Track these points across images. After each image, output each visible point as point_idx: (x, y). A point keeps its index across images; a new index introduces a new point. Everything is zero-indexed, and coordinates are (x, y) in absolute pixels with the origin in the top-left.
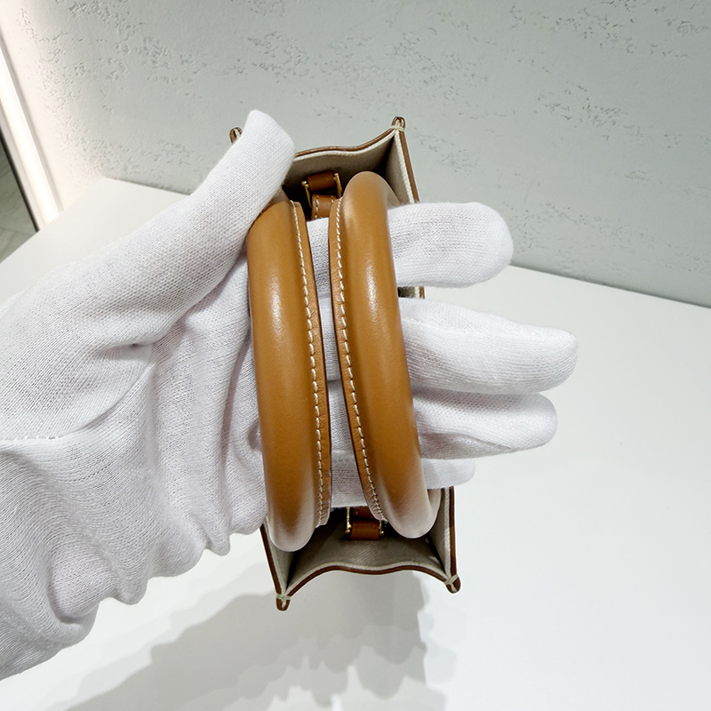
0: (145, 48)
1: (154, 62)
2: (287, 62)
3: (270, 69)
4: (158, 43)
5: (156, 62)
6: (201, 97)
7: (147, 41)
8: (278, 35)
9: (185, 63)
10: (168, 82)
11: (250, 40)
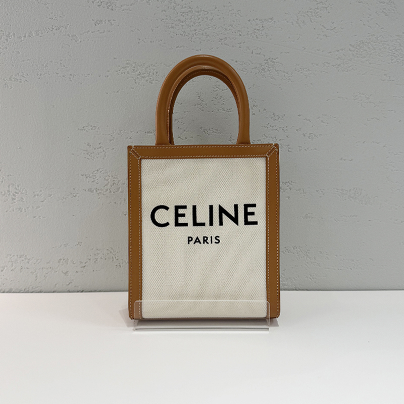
0: (9, 191)
1: (13, 199)
2: (106, 185)
3: (95, 191)
4: (18, 186)
5: (15, 199)
6: (44, 217)
7: (11, 186)
8: (101, 170)
9: (36, 196)
10: (21, 211)
11: (82, 175)
